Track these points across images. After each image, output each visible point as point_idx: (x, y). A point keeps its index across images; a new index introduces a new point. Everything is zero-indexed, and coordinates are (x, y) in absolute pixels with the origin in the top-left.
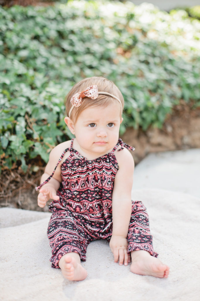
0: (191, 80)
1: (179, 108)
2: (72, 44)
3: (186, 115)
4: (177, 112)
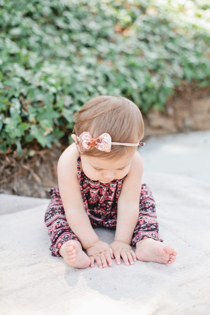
0: (193, 60)
1: (181, 89)
2: (67, 21)
3: (188, 96)
4: (178, 93)
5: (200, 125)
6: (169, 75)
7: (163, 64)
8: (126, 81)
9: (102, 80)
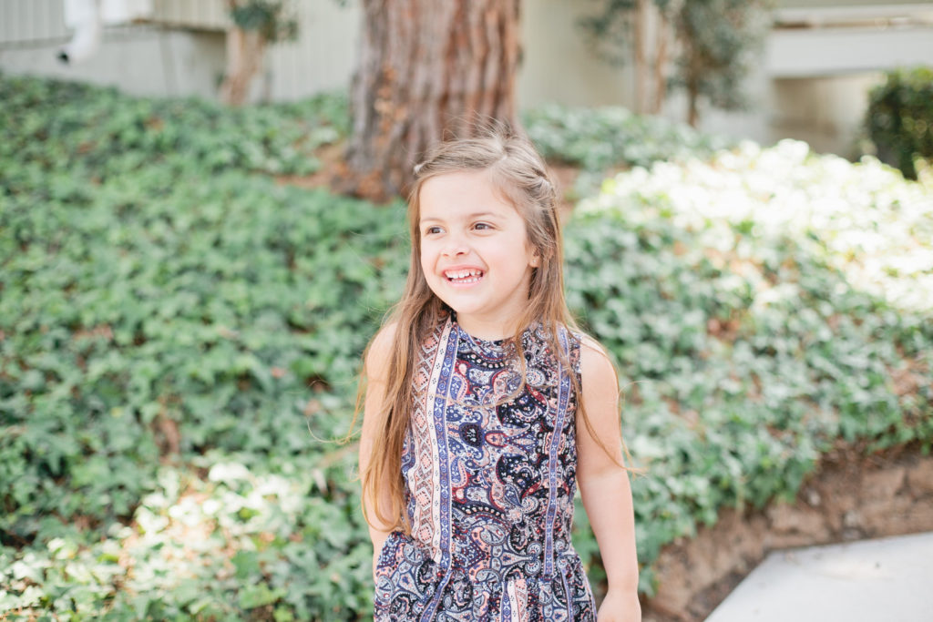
1: (834, 456)
2: (613, 322)
3: (852, 469)
4: (828, 465)
5: (879, 523)
6: (808, 431)
7: (798, 408)
8: (720, 460)
9: (675, 463)
